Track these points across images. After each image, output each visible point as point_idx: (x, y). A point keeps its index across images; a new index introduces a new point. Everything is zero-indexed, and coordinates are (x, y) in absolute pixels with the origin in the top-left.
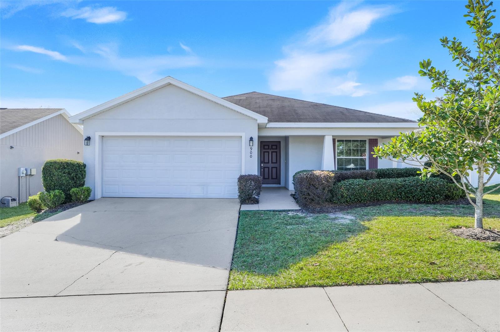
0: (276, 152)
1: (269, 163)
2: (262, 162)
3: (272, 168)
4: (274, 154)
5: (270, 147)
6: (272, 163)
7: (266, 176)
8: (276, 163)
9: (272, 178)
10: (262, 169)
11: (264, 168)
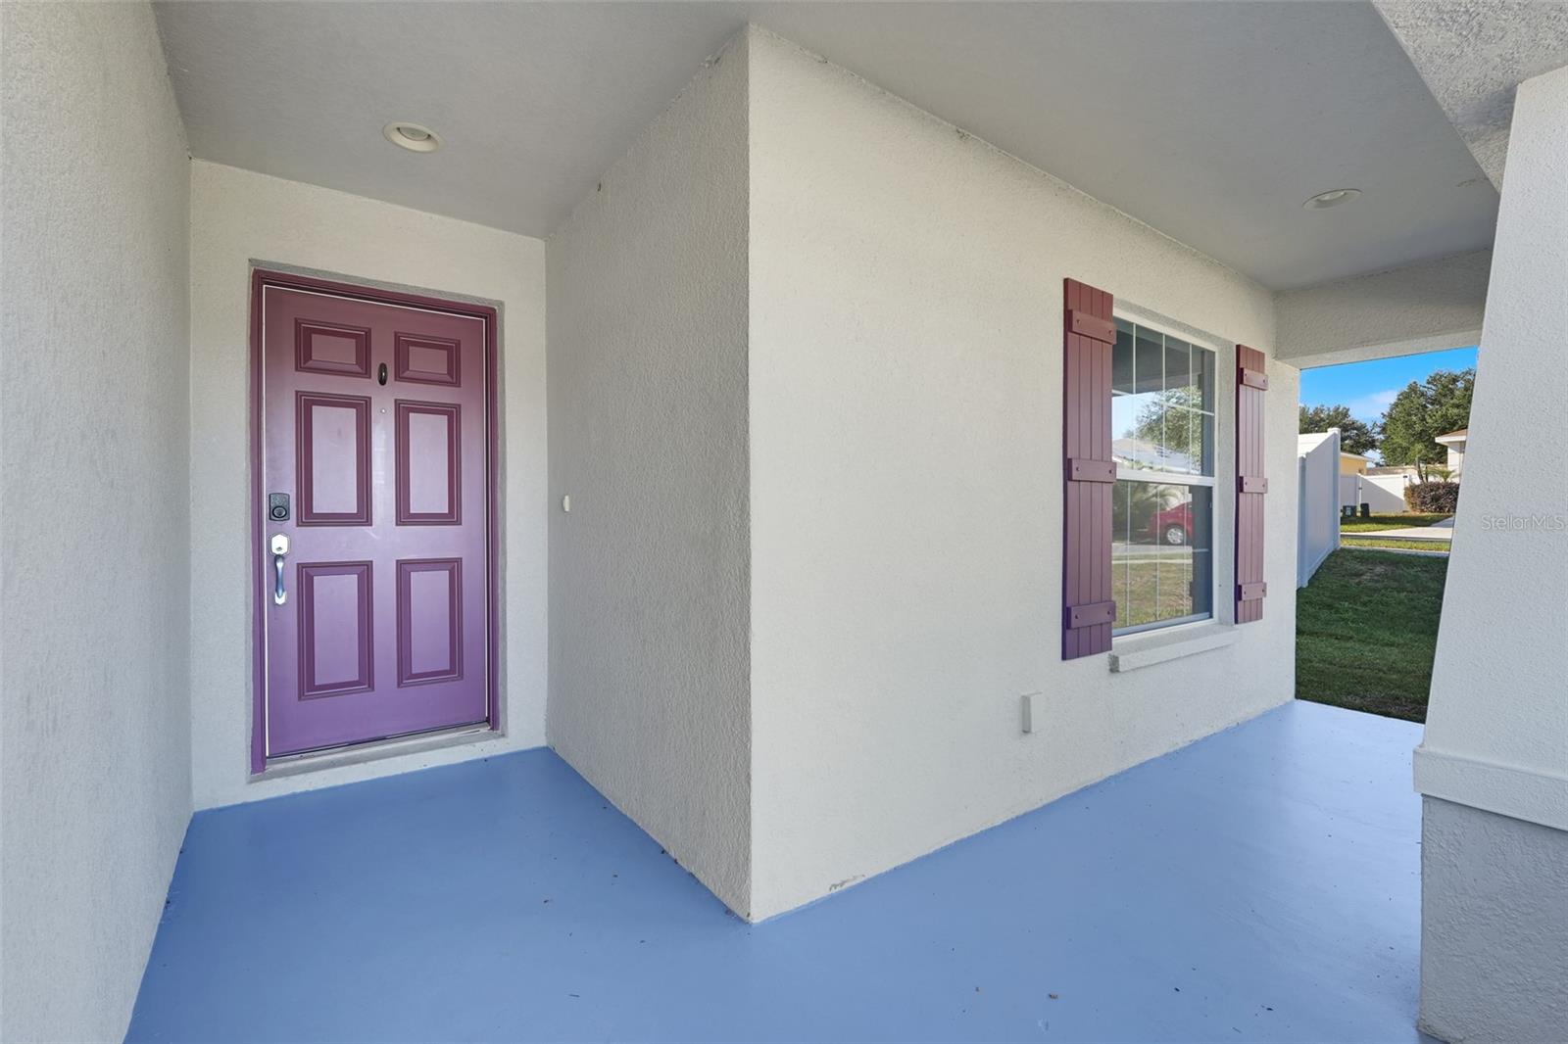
0: (453, 414)
1: (363, 516)
2: (279, 513)
3: (404, 568)
4: (428, 433)
5: (382, 353)
6: (405, 516)
7: (336, 658)
8: (452, 517)
9: (405, 673)
10: (278, 583)
11: (307, 573)
